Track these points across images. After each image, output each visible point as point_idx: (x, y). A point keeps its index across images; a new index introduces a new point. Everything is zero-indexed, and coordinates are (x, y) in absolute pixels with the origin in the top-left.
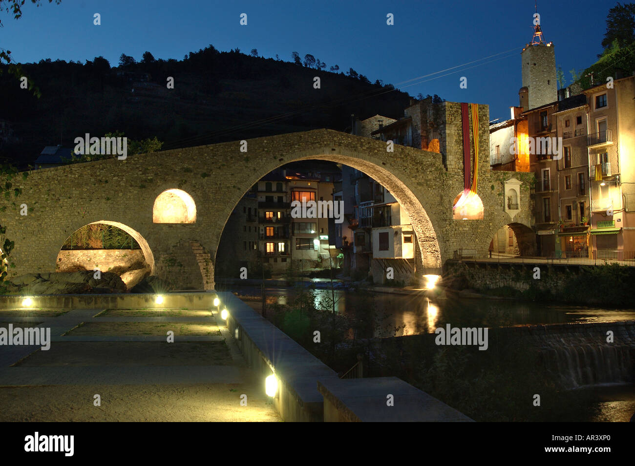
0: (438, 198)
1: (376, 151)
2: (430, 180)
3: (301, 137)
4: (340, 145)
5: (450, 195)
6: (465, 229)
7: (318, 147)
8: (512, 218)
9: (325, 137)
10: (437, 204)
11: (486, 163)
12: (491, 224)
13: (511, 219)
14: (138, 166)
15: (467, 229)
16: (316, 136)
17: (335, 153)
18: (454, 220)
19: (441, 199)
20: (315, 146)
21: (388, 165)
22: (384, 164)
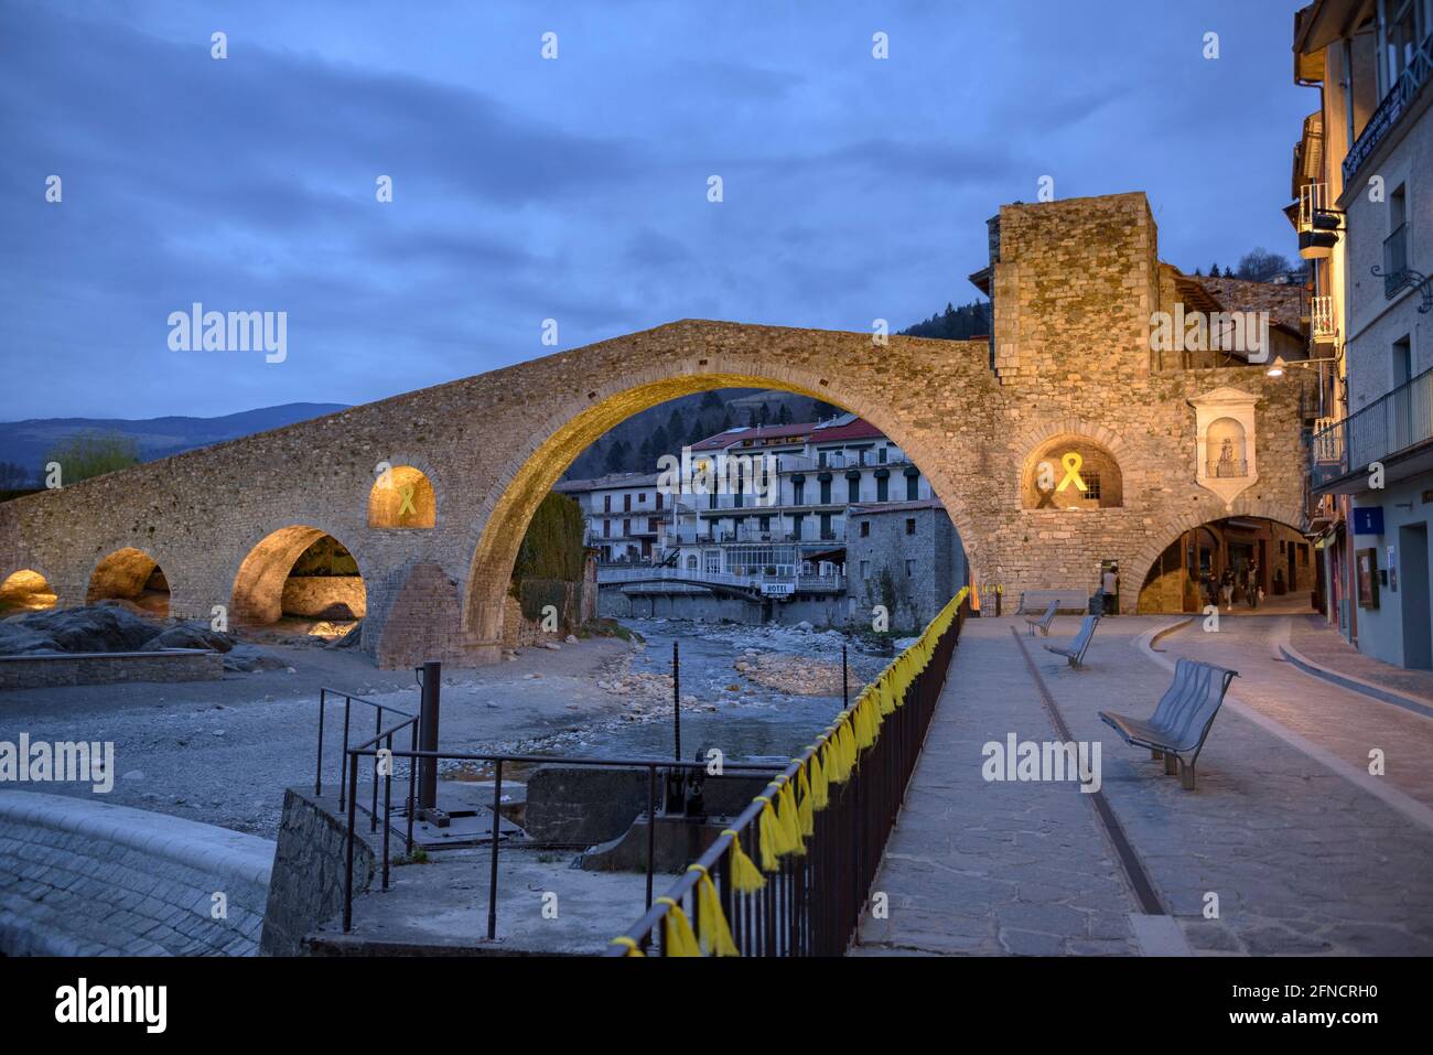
0: (976, 457)
1: (806, 355)
2: (952, 412)
3: (635, 344)
4: (719, 351)
5: (1011, 446)
6: (1060, 535)
7: (667, 361)
8: (1229, 502)
9: (686, 338)
10: (970, 470)
11: (1132, 353)
12: (1147, 521)
13: (1225, 504)
15: (1067, 535)
16: (667, 338)
17: (706, 371)
18: (1024, 512)
19: (985, 458)
20: (663, 358)
21: (835, 385)
22: (823, 382)
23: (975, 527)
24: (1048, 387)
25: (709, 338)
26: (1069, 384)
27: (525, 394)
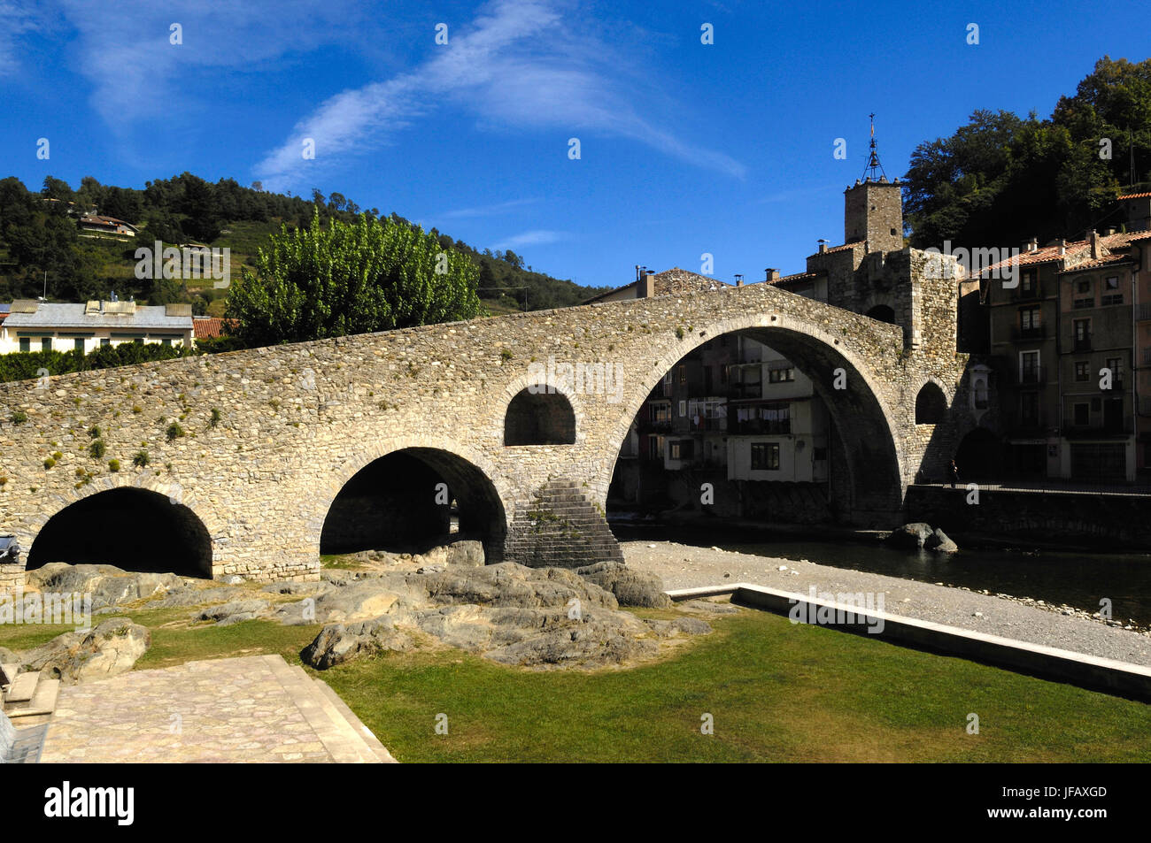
0: (898, 395)
1: (826, 321)
3: (729, 296)
4: (781, 311)
5: (912, 389)
7: (751, 313)
8: (978, 422)
9: (762, 297)
10: (897, 402)
11: (951, 342)
13: (976, 423)
14: (477, 340)
16: (750, 295)
17: (775, 324)
18: (917, 426)
19: (902, 394)
20: (749, 311)
21: (841, 344)
22: (837, 342)
23: (901, 436)
24: (924, 357)
25: (775, 300)
26: (931, 355)
27: (651, 326)
